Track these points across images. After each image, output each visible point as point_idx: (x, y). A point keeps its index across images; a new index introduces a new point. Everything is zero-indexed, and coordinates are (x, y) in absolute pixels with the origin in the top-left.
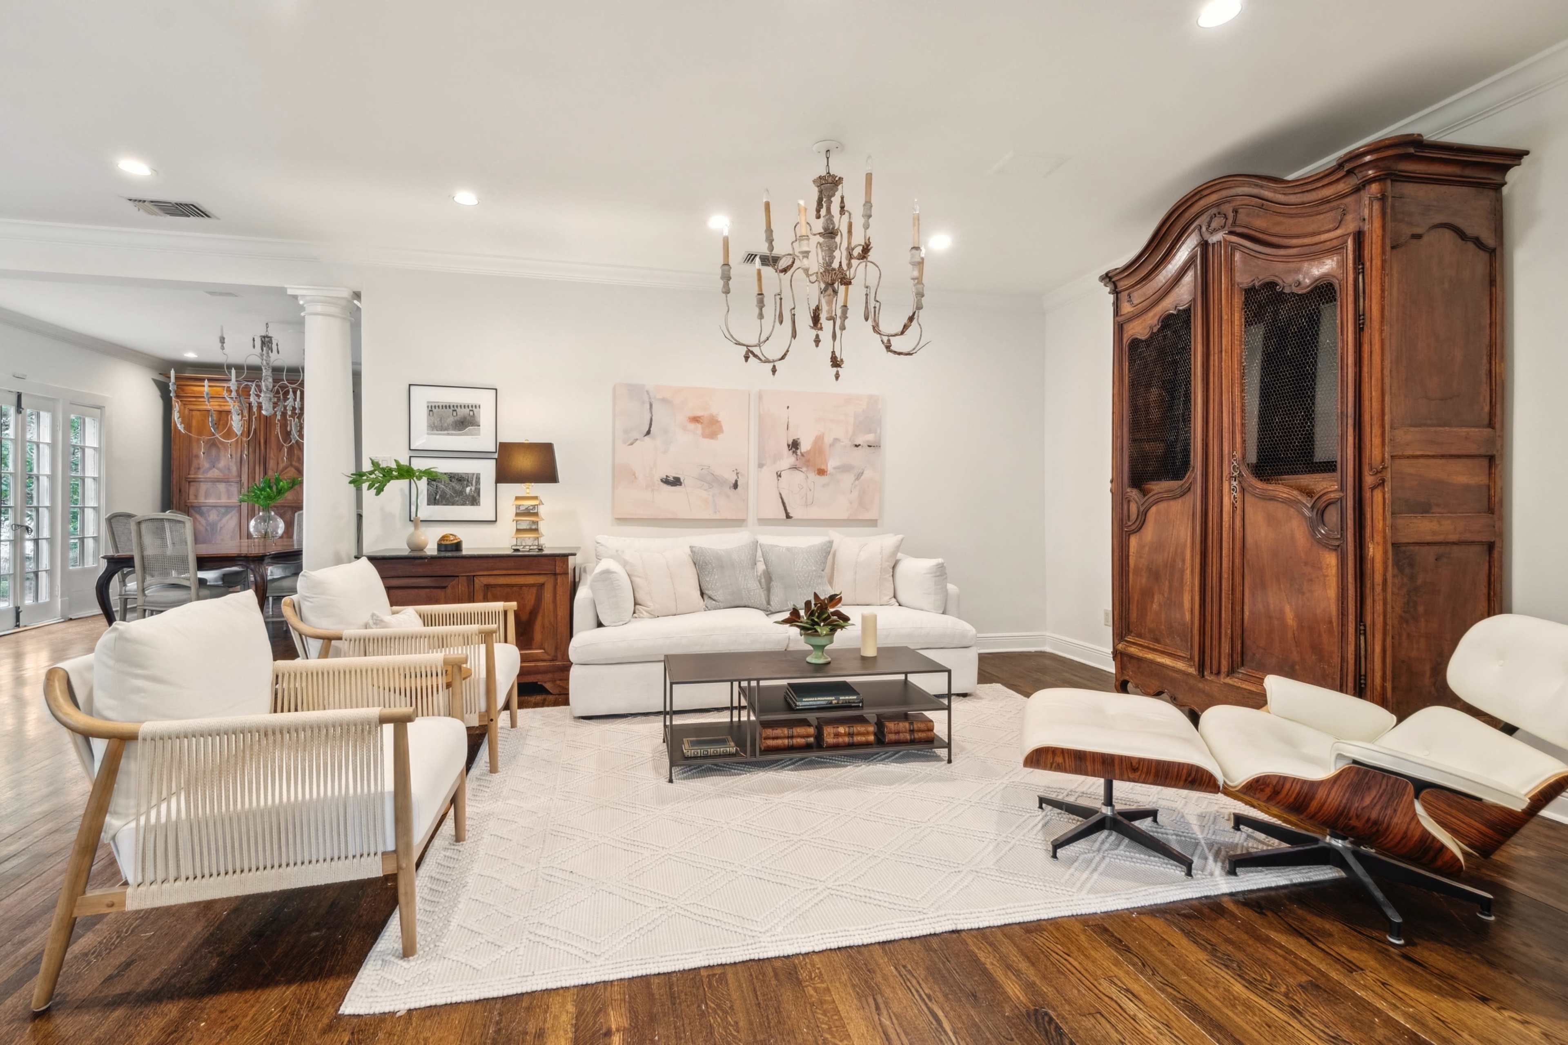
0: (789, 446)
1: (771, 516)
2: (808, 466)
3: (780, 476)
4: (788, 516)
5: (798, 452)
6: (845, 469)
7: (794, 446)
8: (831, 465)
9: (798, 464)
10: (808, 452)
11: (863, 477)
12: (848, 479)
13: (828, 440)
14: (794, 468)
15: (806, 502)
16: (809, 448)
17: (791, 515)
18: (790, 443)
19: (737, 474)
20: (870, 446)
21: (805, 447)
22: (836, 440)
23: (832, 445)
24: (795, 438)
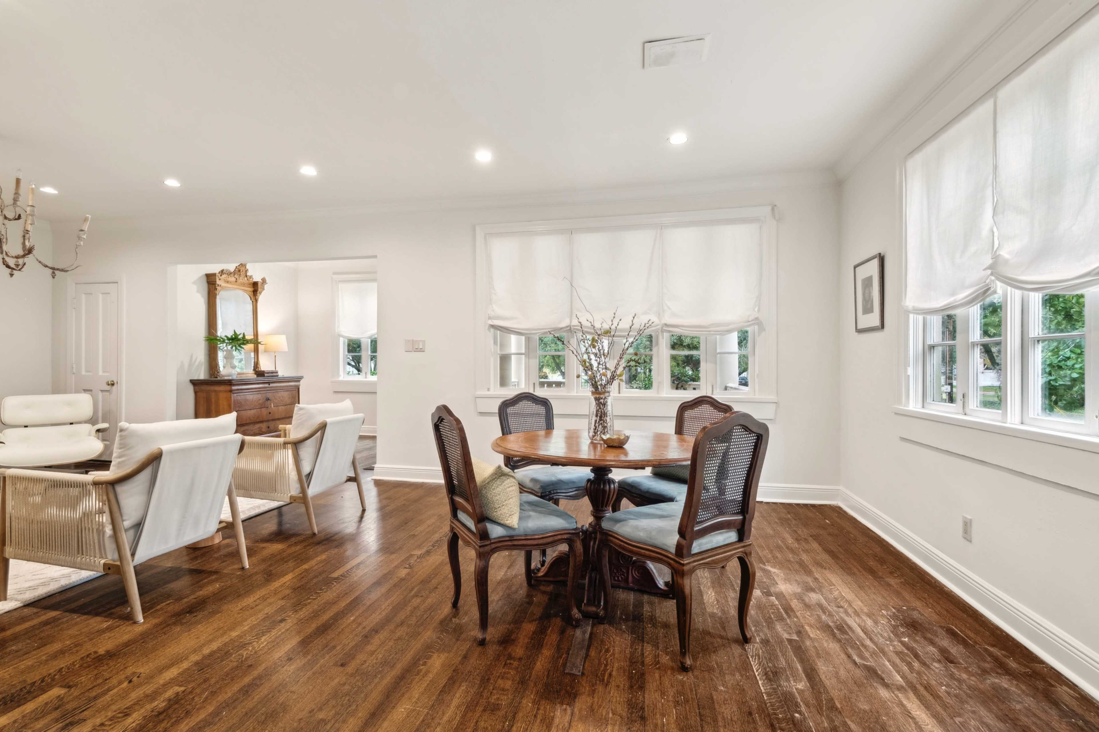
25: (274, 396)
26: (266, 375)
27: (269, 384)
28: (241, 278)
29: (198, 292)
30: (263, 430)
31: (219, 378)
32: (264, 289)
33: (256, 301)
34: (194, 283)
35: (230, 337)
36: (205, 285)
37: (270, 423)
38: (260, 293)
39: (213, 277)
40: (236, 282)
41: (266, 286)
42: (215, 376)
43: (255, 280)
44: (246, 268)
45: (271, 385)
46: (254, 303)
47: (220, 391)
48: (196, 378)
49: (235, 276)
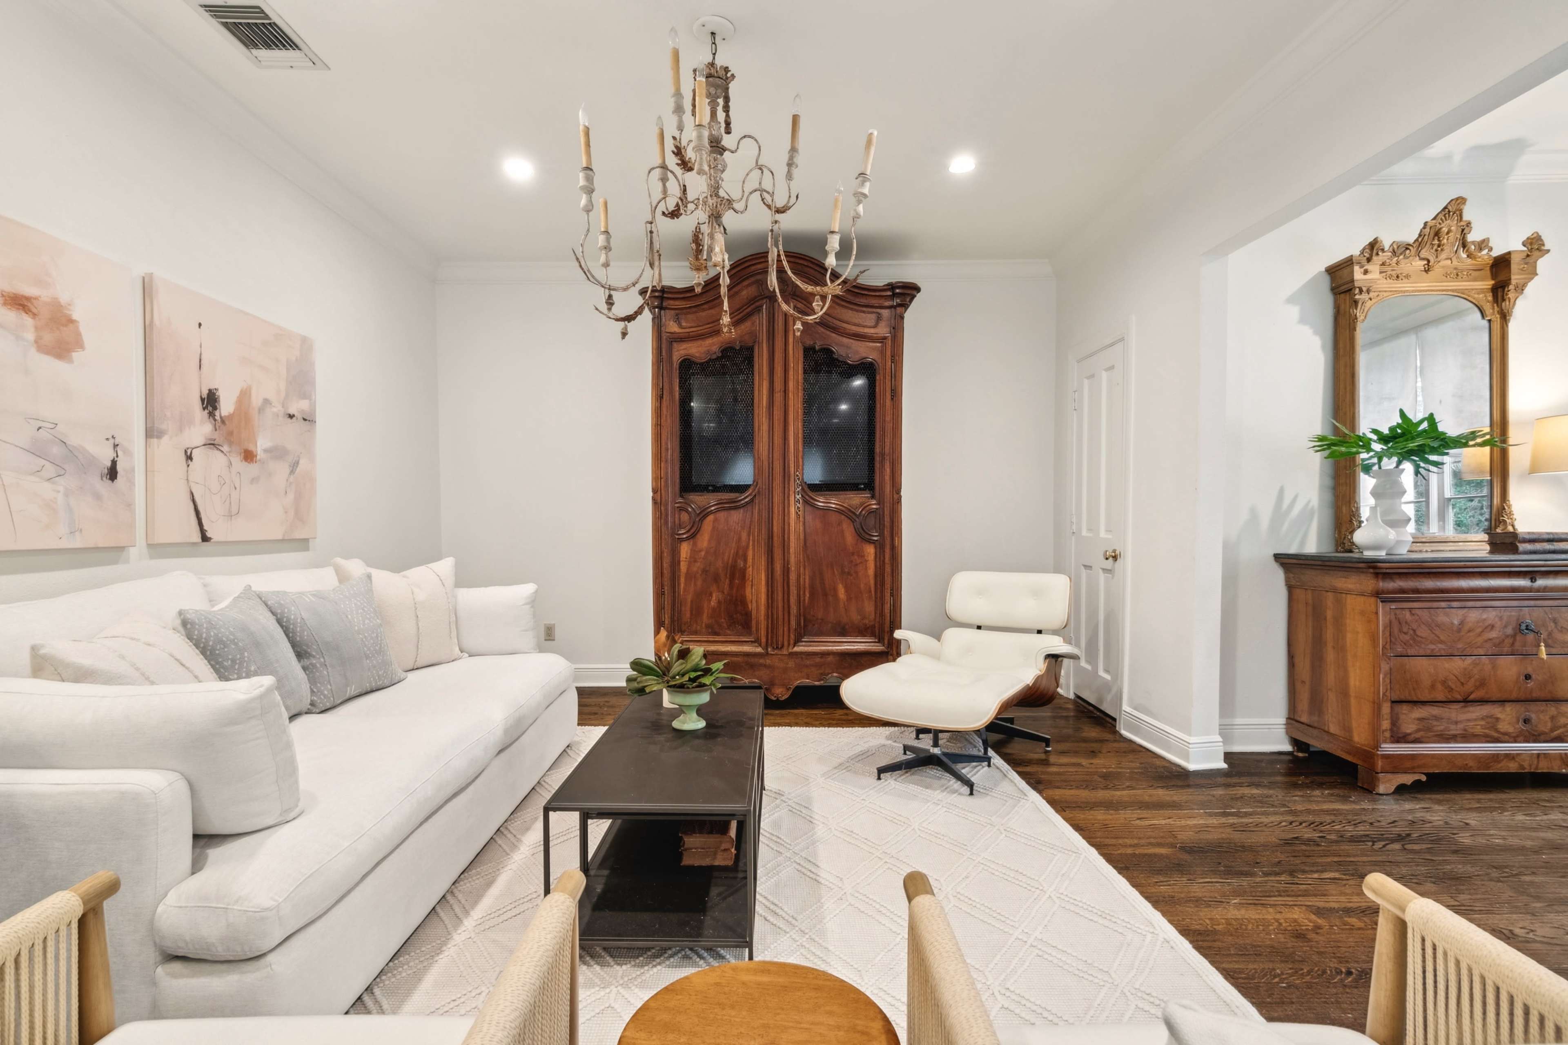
0: (202, 400)
1: (176, 537)
2: (231, 443)
3: (189, 458)
4: (205, 538)
5: (217, 413)
6: (277, 453)
7: (210, 401)
8: (262, 444)
9: (218, 437)
10: (231, 417)
11: (298, 469)
12: (281, 470)
13: (256, 401)
14: (211, 444)
15: (230, 511)
16: (232, 411)
17: (209, 535)
18: (205, 395)
19: (115, 446)
20: (305, 420)
21: (226, 407)
22: (266, 401)
23: (261, 410)
24: (212, 387)
25: (1555, 621)
26: (1522, 547)
27: (1533, 580)
28: (1443, 256)
29: (1302, 320)
30: (1503, 727)
31: (1355, 555)
32: (1535, 274)
33: (1505, 317)
34: (1291, 300)
35: (1386, 431)
36: (1327, 301)
37: (1533, 707)
38: (1520, 289)
39: (1346, 272)
40: (1427, 271)
41: (1542, 264)
42: (1347, 544)
43: (1498, 251)
44: (1461, 216)
45: (1541, 582)
46: (1496, 326)
47: (1348, 592)
48: (1293, 549)
49: (1424, 253)
